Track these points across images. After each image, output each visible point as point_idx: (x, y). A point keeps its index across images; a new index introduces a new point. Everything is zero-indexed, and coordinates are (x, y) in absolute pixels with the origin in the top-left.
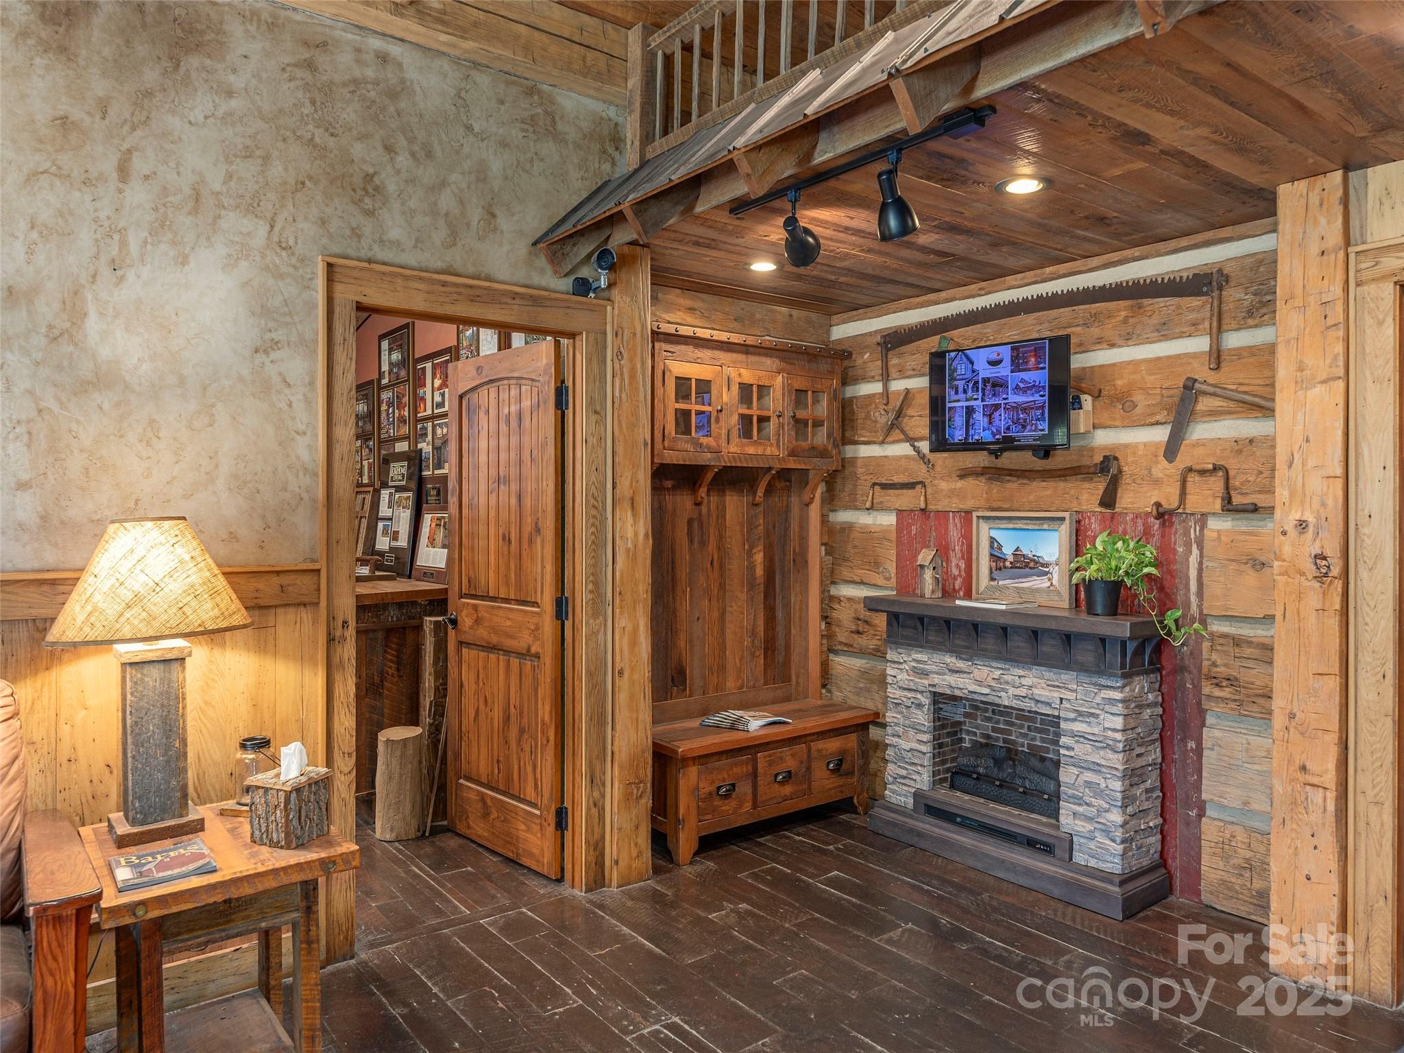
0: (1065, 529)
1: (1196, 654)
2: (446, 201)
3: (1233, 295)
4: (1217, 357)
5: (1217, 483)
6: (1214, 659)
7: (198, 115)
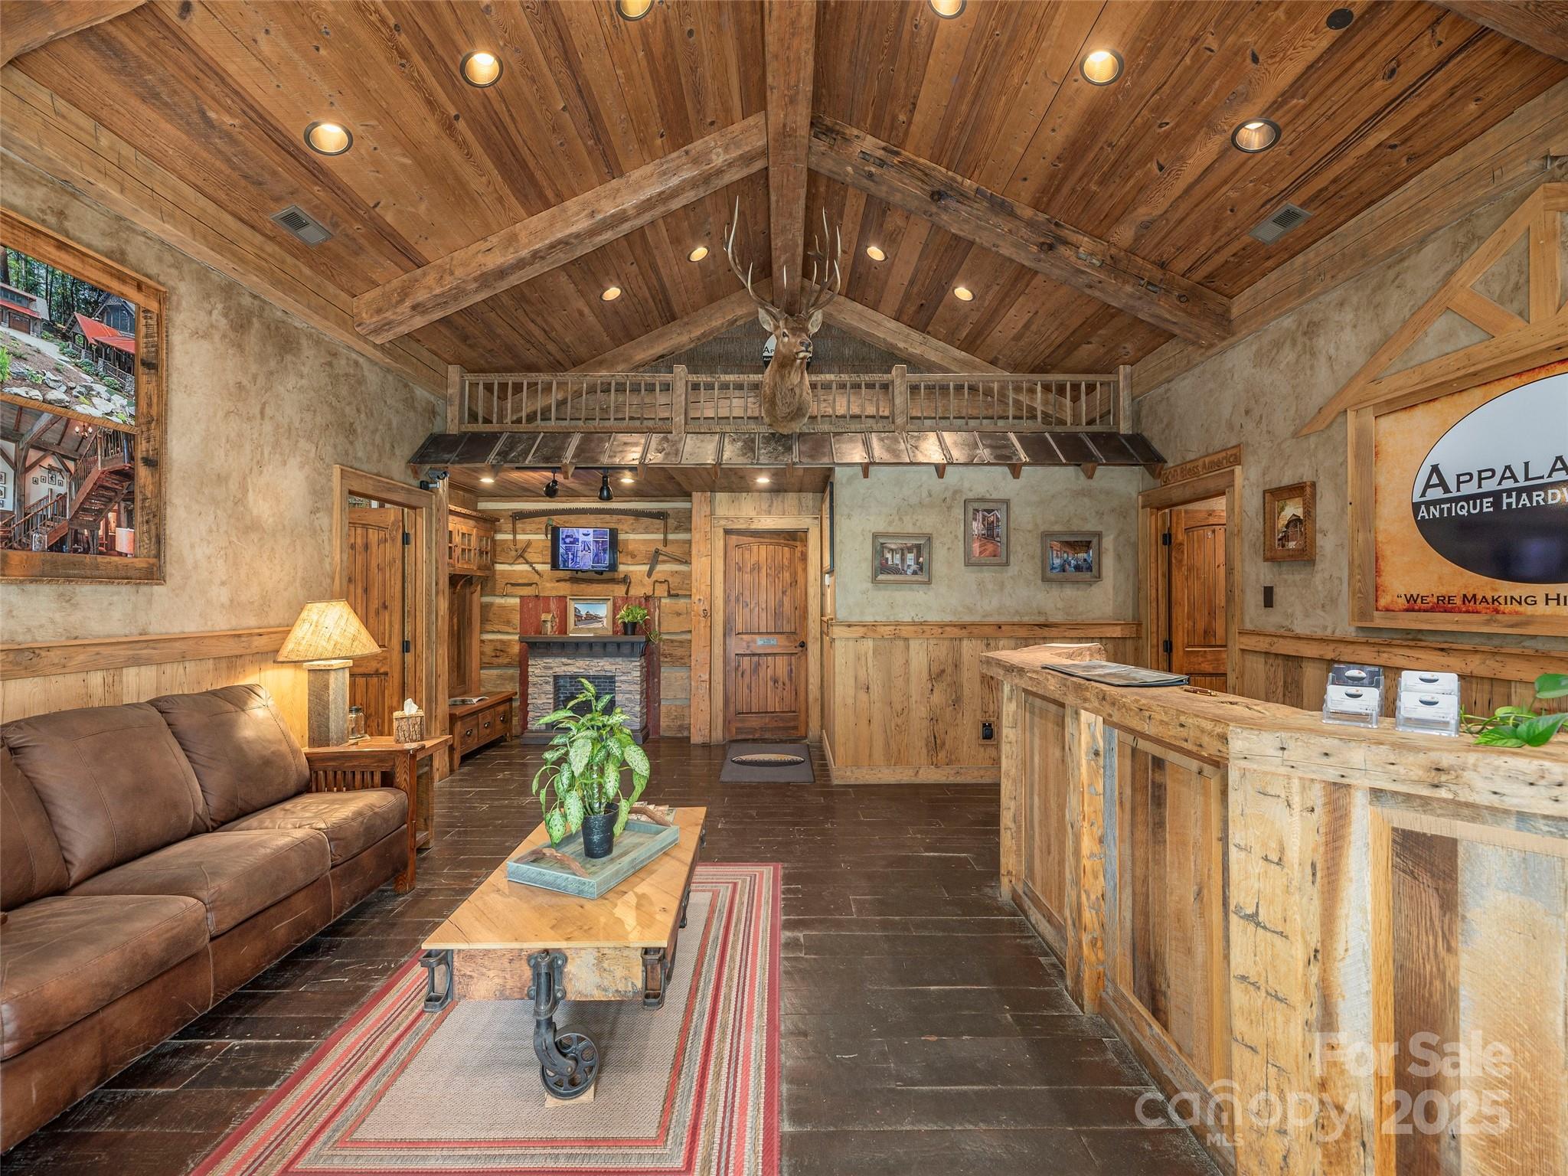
0: (610, 603)
1: (658, 647)
2: (378, 439)
3: (671, 522)
4: (665, 542)
5: (665, 586)
6: (664, 648)
7: (290, 386)
